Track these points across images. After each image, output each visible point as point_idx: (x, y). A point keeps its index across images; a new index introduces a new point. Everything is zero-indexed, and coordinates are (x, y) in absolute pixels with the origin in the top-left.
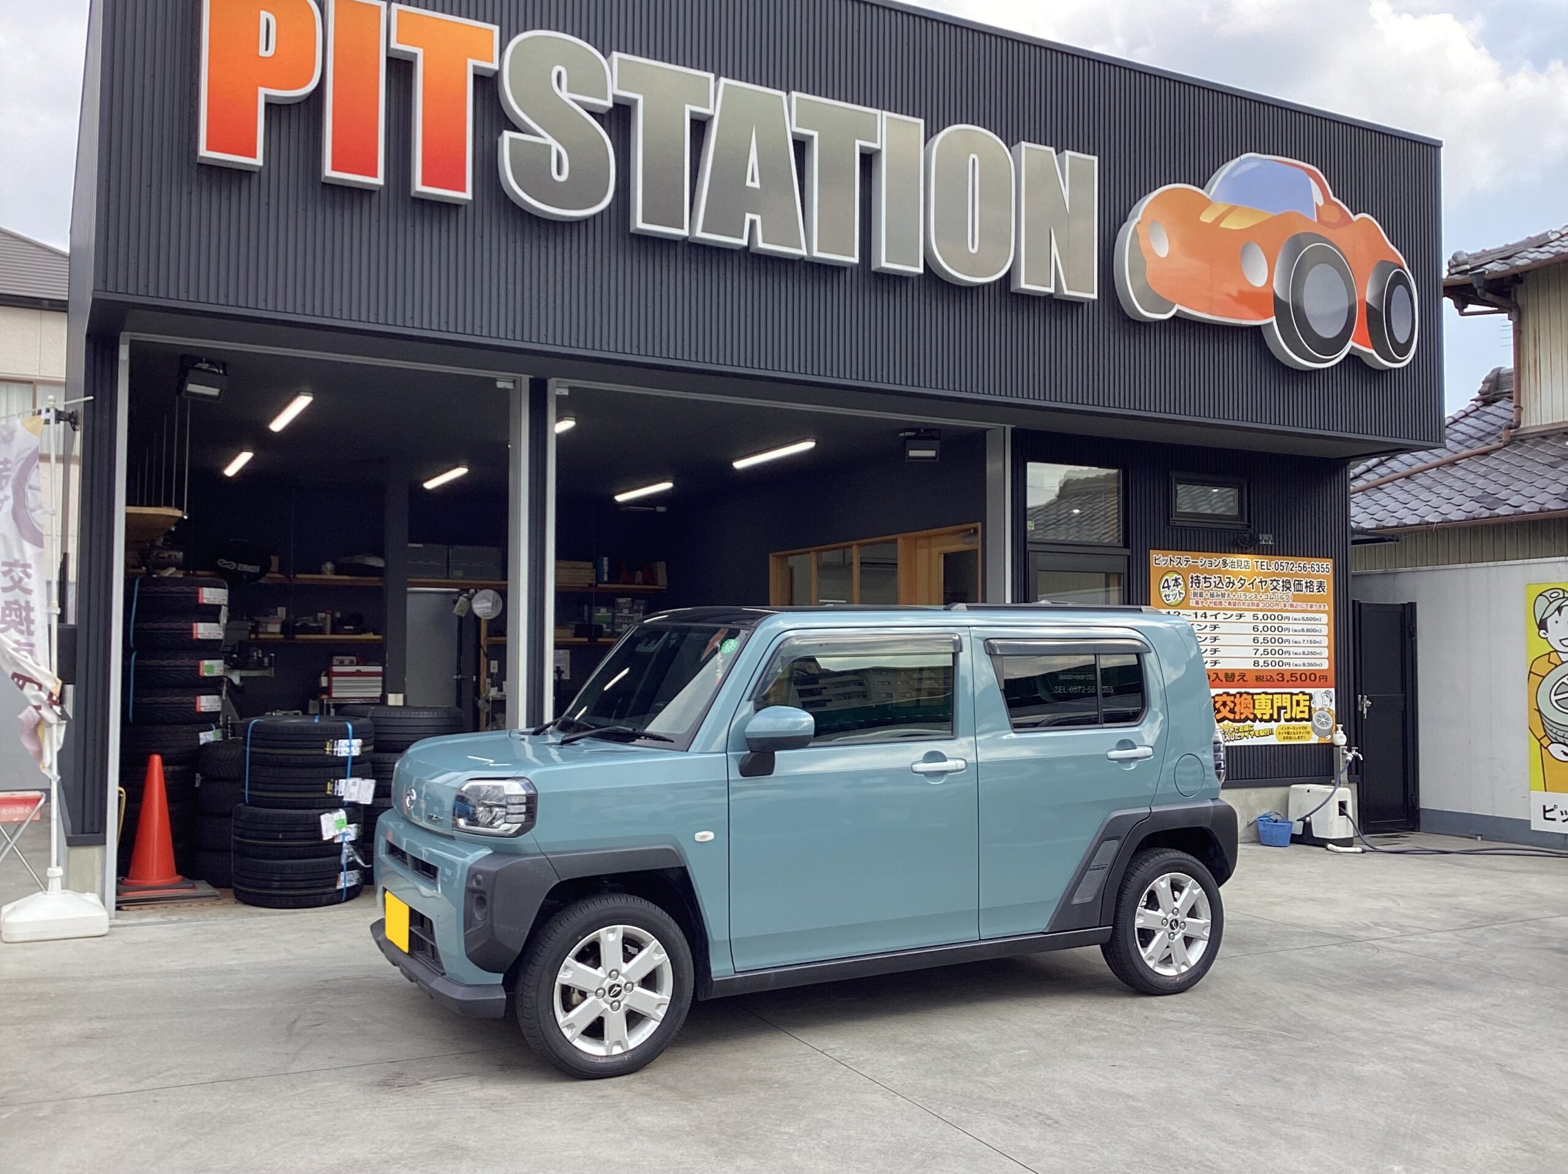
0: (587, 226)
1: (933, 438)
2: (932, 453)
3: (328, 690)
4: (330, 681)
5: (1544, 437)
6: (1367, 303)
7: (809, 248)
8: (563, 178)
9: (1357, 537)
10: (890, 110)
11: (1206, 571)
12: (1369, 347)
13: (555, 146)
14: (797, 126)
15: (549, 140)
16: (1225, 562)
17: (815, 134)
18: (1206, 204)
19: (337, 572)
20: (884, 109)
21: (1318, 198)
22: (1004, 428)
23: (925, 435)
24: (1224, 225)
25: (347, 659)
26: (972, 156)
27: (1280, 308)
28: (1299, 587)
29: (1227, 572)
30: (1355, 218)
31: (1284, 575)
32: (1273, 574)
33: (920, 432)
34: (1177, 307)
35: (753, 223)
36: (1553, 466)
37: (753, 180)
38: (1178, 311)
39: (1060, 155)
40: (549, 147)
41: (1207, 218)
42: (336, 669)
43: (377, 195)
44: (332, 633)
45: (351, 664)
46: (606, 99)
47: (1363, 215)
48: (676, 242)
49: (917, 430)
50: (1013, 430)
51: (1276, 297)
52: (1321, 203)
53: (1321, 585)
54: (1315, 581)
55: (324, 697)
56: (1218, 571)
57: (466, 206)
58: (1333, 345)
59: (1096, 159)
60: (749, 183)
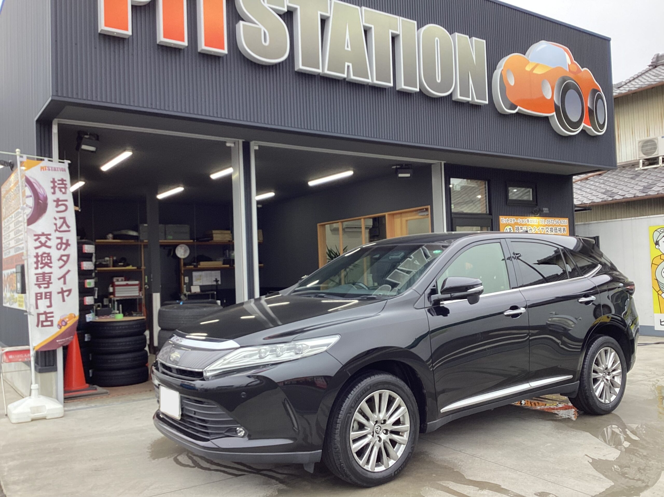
0: (276, 68)
1: (409, 168)
2: (408, 175)
3: (113, 293)
4: (114, 289)
5: (623, 167)
6: (589, 108)
7: (372, 79)
8: (267, 44)
9: (576, 209)
10: (403, 17)
11: (521, 225)
12: (589, 125)
13: (263, 29)
14: (365, 22)
15: (260, 26)
16: (528, 221)
17: (373, 26)
18: (528, 62)
19: (114, 238)
20: (401, 16)
21: (569, 61)
22: (441, 163)
23: (405, 167)
24: (535, 72)
25: (120, 279)
26: (436, 38)
27: (557, 109)
28: (556, 231)
29: (529, 225)
30: (583, 70)
31: (551, 225)
32: (546, 225)
33: (403, 166)
34: (518, 107)
35: (348, 67)
36: (632, 178)
37: (348, 47)
38: (519, 109)
39: (471, 39)
40: (260, 29)
41: (528, 68)
42: (117, 283)
43: (183, 51)
44: (114, 266)
45: (122, 280)
46: (284, 7)
47: (585, 69)
48: (315, 76)
49: (401, 165)
50: (445, 164)
51: (555, 104)
52: (570, 63)
53: (564, 230)
54: (562, 228)
55: (112, 296)
56: (526, 225)
57: (223, 57)
58: (576, 125)
59: (485, 41)
60: (346, 48)
